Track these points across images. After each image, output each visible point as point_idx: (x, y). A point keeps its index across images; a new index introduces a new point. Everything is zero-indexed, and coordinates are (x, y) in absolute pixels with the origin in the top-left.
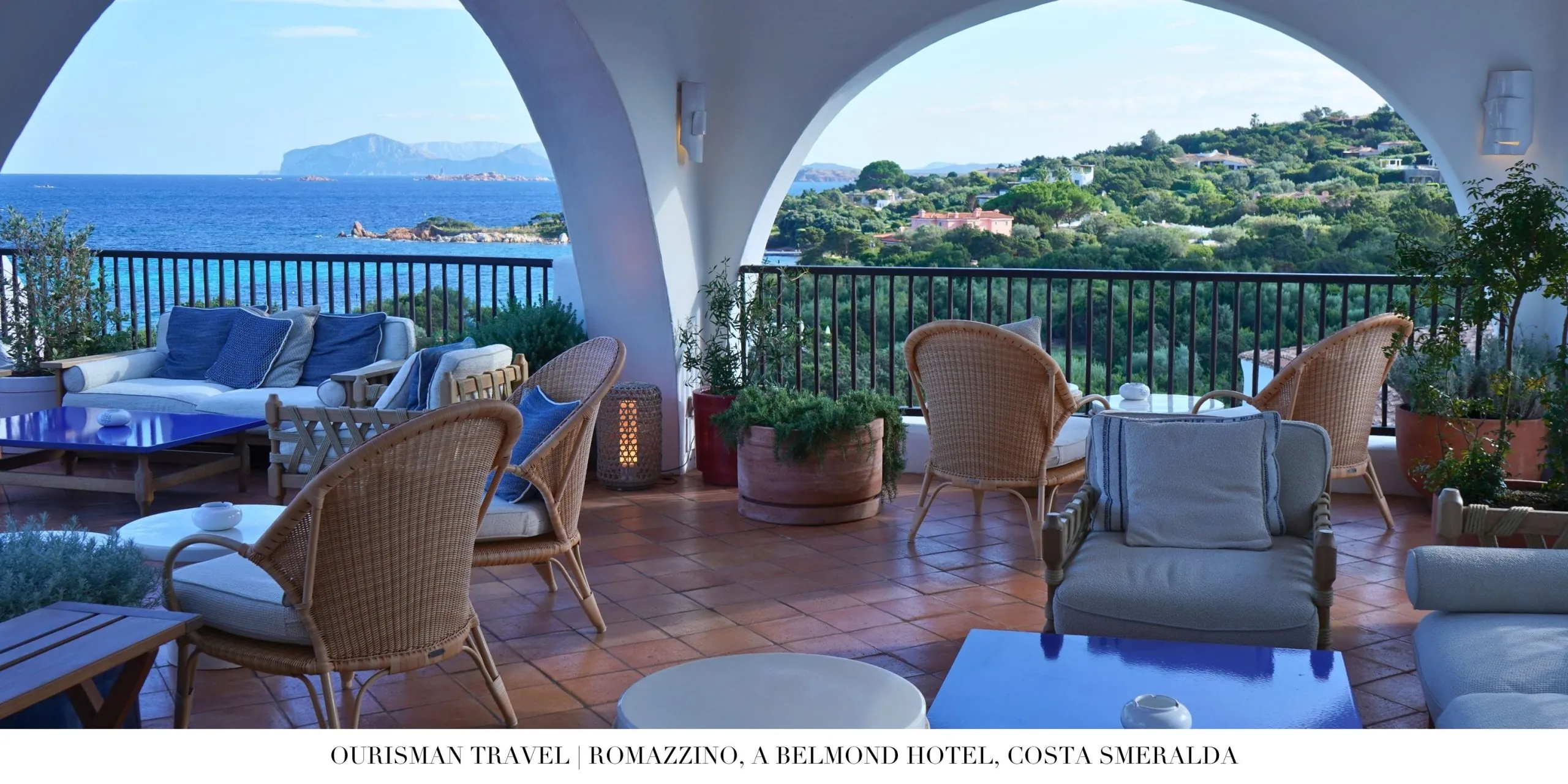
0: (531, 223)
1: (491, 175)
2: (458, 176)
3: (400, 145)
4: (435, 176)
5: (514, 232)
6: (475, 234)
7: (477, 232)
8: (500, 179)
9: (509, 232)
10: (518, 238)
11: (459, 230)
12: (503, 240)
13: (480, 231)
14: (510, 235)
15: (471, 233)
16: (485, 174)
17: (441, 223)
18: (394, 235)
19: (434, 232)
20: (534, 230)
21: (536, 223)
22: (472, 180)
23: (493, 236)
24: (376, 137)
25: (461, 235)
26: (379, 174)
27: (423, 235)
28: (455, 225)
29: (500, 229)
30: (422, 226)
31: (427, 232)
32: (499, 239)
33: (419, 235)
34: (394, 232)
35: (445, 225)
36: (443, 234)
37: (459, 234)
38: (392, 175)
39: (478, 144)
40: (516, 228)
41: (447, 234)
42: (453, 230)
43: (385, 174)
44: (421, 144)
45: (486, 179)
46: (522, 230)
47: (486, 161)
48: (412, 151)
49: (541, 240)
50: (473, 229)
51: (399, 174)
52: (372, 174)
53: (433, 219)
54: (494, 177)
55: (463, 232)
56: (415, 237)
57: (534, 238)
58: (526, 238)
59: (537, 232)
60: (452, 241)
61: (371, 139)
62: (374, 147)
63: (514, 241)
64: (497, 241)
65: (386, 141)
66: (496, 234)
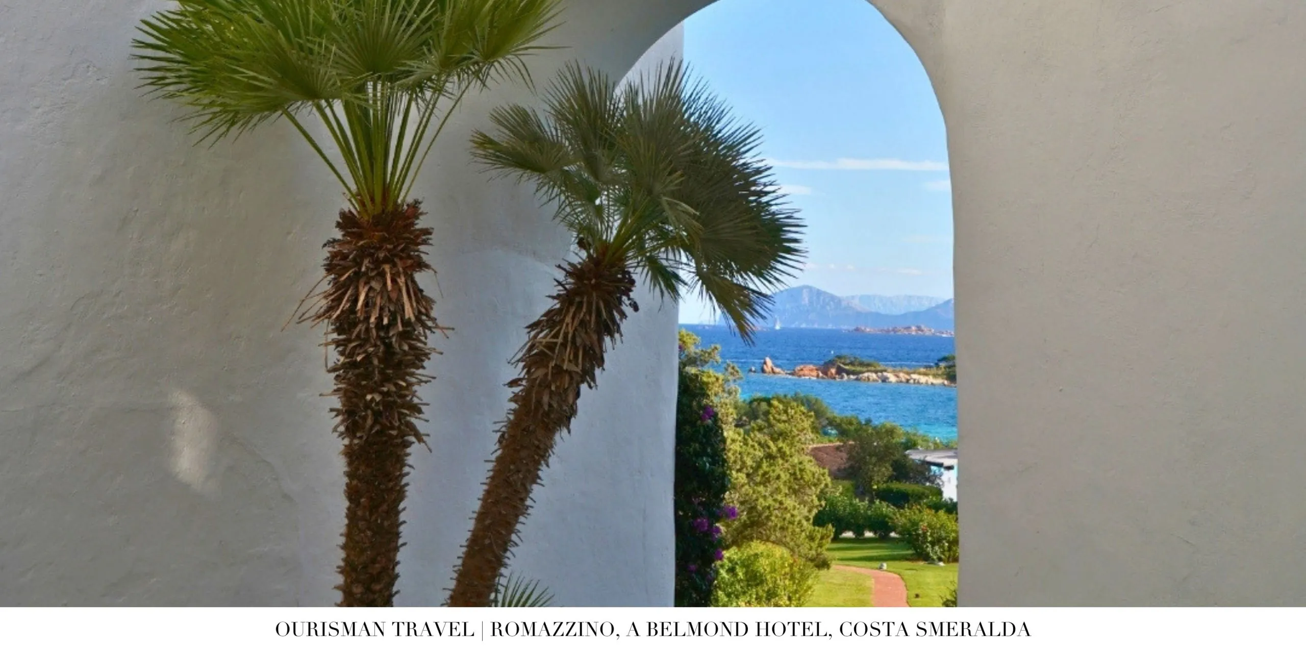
0: (937, 365)
1: (919, 329)
2: (886, 328)
3: (833, 298)
4: (863, 328)
5: (920, 374)
6: (880, 374)
7: (881, 371)
8: (928, 333)
9: (914, 373)
10: (923, 379)
11: (864, 369)
12: (908, 381)
13: (885, 371)
14: (914, 376)
15: (876, 372)
16: (914, 328)
17: (848, 361)
18: (801, 373)
19: (840, 371)
20: (940, 372)
21: (942, 365)
22: (899, 333)
23: (898, 377)
24: (810, 288)
25: (866, 375)
26: (810, 326)
27: (829, 373)
28: (862, 364)
29: (906, 369)
30: (830, 363)
31: (833, 371)
32: (903, 380)
33: (825, 373)
34: (802, 370)
35: (852, 364)
36: (849, 373)
37: (863, 372)
38: (823, 327)
39: (909, 298)
40: (922, 370)
41: (854, 373)
42: (858, 369)
43: (816, 326)
44: (853, 297)
45: (914, 333)
46: (928, 372)
47: (916, 315)
48: (844, 304)
49: (946, 382)
50: (879, 369)
51: (830, 327)
52: (804, 326)
53: (839, 357)
54: (922, 331)
55: (868, 371)
56: (821, 374)
57: (938, 381)
58: (931, 380)
59: (943, 374)
60: (857, 379)
61: (804, 291)
62: (807, 299)
63: (918, 383)
64: (901, 382)
65: (819, 293)
66: (901, 375)
